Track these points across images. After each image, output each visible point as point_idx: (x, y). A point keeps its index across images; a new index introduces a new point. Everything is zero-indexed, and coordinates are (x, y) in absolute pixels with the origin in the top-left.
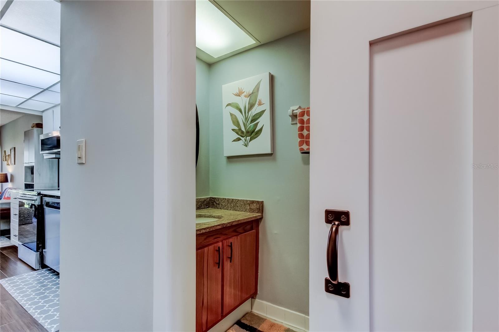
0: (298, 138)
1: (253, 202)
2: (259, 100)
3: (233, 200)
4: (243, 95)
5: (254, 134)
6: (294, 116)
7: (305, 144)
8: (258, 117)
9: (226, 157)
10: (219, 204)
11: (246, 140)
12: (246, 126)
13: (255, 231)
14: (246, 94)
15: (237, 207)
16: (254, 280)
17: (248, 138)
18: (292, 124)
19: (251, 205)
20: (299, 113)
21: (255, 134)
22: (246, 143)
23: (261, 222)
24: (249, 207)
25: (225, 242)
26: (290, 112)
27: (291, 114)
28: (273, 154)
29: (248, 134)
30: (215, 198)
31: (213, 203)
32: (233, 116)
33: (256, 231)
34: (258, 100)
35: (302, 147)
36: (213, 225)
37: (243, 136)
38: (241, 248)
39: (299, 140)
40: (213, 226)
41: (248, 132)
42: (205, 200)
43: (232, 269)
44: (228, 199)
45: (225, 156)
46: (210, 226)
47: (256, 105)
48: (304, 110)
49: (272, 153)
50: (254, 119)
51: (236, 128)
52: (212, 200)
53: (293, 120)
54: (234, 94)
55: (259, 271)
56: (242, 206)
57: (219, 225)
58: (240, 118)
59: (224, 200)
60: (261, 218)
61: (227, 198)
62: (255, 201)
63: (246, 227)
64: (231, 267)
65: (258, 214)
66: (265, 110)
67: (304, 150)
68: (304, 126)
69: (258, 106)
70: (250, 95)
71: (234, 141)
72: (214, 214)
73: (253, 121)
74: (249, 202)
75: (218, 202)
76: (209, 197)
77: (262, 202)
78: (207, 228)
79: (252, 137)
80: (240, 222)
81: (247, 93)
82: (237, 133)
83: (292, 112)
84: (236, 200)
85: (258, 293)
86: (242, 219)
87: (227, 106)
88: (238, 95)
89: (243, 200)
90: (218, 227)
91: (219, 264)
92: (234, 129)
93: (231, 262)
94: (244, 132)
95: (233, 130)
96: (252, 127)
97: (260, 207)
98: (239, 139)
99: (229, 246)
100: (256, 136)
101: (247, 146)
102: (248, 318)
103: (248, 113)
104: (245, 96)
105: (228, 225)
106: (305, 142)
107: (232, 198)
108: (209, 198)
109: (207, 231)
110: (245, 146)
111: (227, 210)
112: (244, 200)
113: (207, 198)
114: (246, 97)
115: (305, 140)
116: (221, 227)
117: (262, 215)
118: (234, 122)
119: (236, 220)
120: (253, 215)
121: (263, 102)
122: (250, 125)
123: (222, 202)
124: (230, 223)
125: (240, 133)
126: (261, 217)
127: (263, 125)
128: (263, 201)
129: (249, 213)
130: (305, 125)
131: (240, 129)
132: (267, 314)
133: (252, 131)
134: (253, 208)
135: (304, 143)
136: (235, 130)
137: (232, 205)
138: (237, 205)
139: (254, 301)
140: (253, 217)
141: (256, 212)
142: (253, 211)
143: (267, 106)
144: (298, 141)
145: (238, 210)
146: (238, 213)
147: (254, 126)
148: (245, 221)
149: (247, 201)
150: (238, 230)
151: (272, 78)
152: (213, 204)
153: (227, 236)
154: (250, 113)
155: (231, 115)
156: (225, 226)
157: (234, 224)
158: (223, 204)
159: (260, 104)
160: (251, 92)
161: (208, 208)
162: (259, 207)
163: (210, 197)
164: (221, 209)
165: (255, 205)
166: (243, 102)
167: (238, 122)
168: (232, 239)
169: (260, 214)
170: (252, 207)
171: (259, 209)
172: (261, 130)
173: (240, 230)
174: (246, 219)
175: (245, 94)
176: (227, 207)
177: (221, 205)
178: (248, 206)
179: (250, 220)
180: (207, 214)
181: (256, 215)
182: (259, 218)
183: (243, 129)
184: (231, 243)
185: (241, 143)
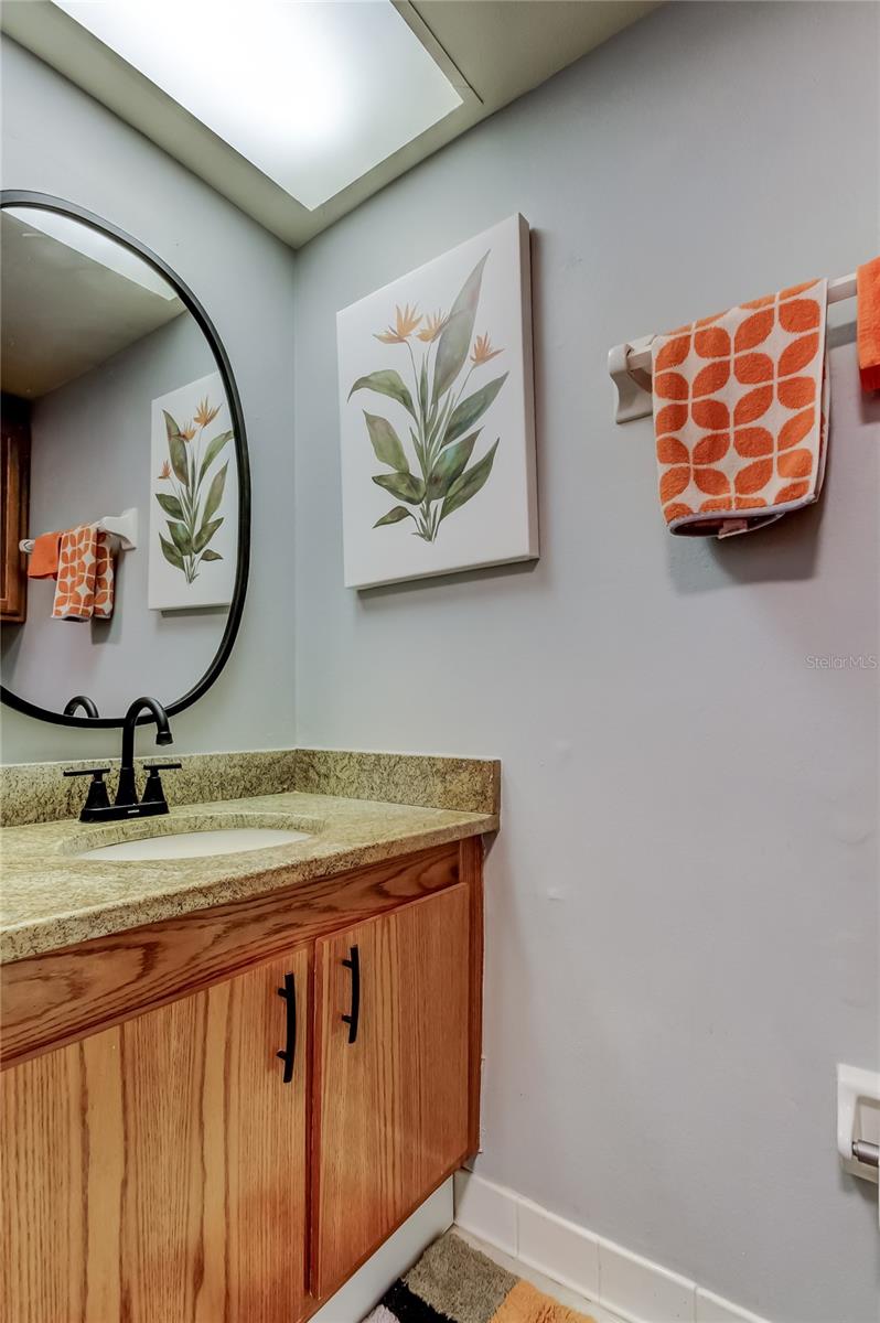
0: (658, 461)
1: (457, 766)
2: (479, 338)
3: (378, 757)
4: (416, 332)
5: (458, 483)
6: (634, 379)
7: (692, 484)
8: (474, 411)
9: (355, 593)
10: (326, 776)
11: (426, 515)
12: (428, 453)
13: (467, 888)
14: (427, 328)
15: (397, 785)
16: (464, 1098)
17: (437, 504)
18: (620, 423)
19: (448, 777)
20: (662, 351)
21: (462, 484)
22: (428, 524)
23: (488, 851)
24: (440, 788)
25: (326, 944)
26: (615, 357)
27: (621, 364)
28: (537, 560)
29: (435, 490)
30: (314, 754)
31: (306, 771)
32: (377, 425)
33: (471, 888)
34: (474, 342)
35: (678, 499)
36: (260, 869)
37: (417, 498)
38: (405, 966)
39: (663, 469)
40: (259, 876)
41: (433, 480)
42: (275, 762)
43: (361, 1069)
44: (361, 755)
45: (349, 588)
46: (240, 873)
47: (468, 363)
48: (687, 333)
49: (535, 555)
50: (459, 424)
51: (388, 470)
52: (302, 762)
53: (626, 398)
54: (379, 338)
55: (483, 1057)
56: (416, 783)
57: (287, 869)
58: (405, 426)
59: (346, 761)
60: (492, 834)
61: (356, 750)
62: (468, 762)
63: (425, 870)
64: (356, 1058)
65: (476, 817)
66: (503, 379)
67: (690, 512)
68: (686, 406)
69: (474, 367)
70: (441, 328)
71: (382, 522)
72: (297, 817)
73: (456, 432)
74: (440, 765)
75: (323, 770)
76: (294, 749)
77: (496, 765)
78: (223, 885)
79: (453, 497)
80: (395, 852)
81: (429, 322)
82: (394, 491)
83: (624, 356)
84: (390, 757)
85: (480, 1150)
86: (409, 838)
87: (356, 387)
88: (398, 338)
89: (418, 758)
90: (285, 876)
91: (288, 1056)
92: (380, 477)
93: (352, 1039)
94: (417, 480)
95: (378, 480)
96: (451, 455)
97: (487, 782)
98: (399, 514)
99: (345, 963)
100: (468, 490)
101: (430, 539)
102: (440, 1267)
103: (435, 401)
104: (424, 337)
105: (340, 867)
106: (692, 478)
107: (377, 752)
108: (290, 752)
109: (222, 901)
110: (422, 536)
111: (358, 798)
112: (423, 758)
113: (286, 754)
114: (427, 340)
115: (692, 466)
116: (301, 878)
117: (497, 821)
118: (380, 452)
119: (380, 842)
120: (459, 817)
121: (494, 346)
122: (443, 450)
123: (338, 769)
124: (346, 855)
125: (402, 488)
126: (491, 829)
127: (496, 445)
128: (499, 761)
129: (440, 812)
130: (690, 402)
131: (405, 474)
132: (518, 1249)
133: (451, 472)
134: (460, 789)
135: (687, 479)
136: (385, 480)
137: (376, 776)
138: (396, 779)
139: (466, 1182)
140: (458, 827)
141: (472, 805)
142: (458, 804)
143: (511, 362)
144: (661, 475)
145: (399, 798)
146: (397, 809)
147: (458, 453)
148: (422, 845)
149: (432, 761)
150: (387, 886)
151: (532, 244)
152: (307, 778)
153: (337, 915)
154: (442, 401)
155: (371, 420)
156: (321, 871)
157: (368, 860)
158: (343, 776)
159: (483, 356)
160: (446, 312)
161: (287, 793)
162: (484, 786)
163: (297, 751)
164: (334, 794)
165: (465, 776)
166: (413, 362)
167: (396, 445)
168: (359, 932)
169: (487, 816)
170: (452, 787)
171: (483, 793)
172: (487, 463)
173: (401, 885)
174: (426, 836)
175: (423, 326)
176: (355, 785)
177: (333, 781)
178: (437, 781)
179: (442, 841)
180: (268, 813)
181: (470, 819)
182: (481, 830)
183: (416, 470)
184: (354, 951)
185: (408, 526)
